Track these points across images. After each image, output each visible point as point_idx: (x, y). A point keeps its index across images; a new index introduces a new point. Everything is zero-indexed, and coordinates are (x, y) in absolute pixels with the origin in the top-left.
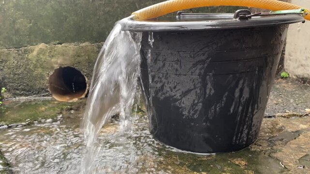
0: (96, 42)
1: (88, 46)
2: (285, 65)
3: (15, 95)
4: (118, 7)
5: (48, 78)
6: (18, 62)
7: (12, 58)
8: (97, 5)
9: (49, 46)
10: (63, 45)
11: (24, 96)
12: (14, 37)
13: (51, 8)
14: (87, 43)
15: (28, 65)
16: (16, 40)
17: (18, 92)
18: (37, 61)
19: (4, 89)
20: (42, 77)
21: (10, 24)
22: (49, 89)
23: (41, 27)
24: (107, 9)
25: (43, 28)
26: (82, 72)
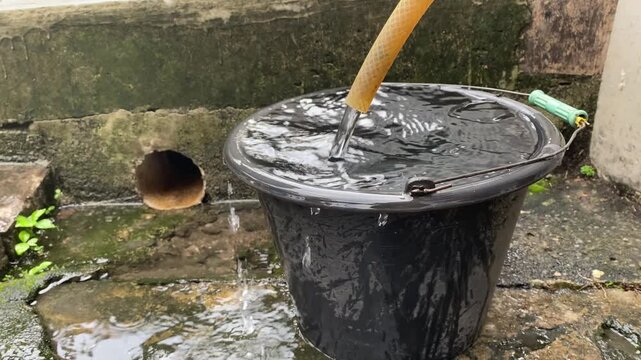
0: (219, 106)
1: (203, 115)
2: (591, 150)
3: (78, 199)
4: (257, 42)
5: (133, 171)
6: (80, 142)
7: (69, 135)
8: (218, 38)
9: (132, 115)
10: (158, 111)
11: (95, 201)
12: (71, 99)
13: (133, 45)
14: (201, 110)
15: (98, 147)
16: (75, 105)
17: (83, 193)
18: (113, 140)
19: (58, 191)
20: (124, 169)
21: (63, 75)
22: (136, 189)
23: (117, 79)
24: (237, 46)
25: (120, 81)
26: (194, 161)
